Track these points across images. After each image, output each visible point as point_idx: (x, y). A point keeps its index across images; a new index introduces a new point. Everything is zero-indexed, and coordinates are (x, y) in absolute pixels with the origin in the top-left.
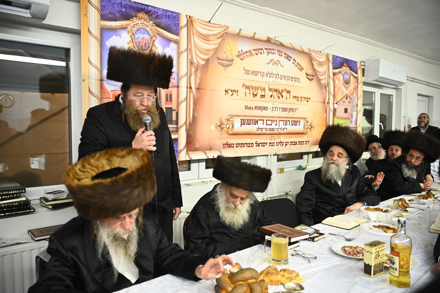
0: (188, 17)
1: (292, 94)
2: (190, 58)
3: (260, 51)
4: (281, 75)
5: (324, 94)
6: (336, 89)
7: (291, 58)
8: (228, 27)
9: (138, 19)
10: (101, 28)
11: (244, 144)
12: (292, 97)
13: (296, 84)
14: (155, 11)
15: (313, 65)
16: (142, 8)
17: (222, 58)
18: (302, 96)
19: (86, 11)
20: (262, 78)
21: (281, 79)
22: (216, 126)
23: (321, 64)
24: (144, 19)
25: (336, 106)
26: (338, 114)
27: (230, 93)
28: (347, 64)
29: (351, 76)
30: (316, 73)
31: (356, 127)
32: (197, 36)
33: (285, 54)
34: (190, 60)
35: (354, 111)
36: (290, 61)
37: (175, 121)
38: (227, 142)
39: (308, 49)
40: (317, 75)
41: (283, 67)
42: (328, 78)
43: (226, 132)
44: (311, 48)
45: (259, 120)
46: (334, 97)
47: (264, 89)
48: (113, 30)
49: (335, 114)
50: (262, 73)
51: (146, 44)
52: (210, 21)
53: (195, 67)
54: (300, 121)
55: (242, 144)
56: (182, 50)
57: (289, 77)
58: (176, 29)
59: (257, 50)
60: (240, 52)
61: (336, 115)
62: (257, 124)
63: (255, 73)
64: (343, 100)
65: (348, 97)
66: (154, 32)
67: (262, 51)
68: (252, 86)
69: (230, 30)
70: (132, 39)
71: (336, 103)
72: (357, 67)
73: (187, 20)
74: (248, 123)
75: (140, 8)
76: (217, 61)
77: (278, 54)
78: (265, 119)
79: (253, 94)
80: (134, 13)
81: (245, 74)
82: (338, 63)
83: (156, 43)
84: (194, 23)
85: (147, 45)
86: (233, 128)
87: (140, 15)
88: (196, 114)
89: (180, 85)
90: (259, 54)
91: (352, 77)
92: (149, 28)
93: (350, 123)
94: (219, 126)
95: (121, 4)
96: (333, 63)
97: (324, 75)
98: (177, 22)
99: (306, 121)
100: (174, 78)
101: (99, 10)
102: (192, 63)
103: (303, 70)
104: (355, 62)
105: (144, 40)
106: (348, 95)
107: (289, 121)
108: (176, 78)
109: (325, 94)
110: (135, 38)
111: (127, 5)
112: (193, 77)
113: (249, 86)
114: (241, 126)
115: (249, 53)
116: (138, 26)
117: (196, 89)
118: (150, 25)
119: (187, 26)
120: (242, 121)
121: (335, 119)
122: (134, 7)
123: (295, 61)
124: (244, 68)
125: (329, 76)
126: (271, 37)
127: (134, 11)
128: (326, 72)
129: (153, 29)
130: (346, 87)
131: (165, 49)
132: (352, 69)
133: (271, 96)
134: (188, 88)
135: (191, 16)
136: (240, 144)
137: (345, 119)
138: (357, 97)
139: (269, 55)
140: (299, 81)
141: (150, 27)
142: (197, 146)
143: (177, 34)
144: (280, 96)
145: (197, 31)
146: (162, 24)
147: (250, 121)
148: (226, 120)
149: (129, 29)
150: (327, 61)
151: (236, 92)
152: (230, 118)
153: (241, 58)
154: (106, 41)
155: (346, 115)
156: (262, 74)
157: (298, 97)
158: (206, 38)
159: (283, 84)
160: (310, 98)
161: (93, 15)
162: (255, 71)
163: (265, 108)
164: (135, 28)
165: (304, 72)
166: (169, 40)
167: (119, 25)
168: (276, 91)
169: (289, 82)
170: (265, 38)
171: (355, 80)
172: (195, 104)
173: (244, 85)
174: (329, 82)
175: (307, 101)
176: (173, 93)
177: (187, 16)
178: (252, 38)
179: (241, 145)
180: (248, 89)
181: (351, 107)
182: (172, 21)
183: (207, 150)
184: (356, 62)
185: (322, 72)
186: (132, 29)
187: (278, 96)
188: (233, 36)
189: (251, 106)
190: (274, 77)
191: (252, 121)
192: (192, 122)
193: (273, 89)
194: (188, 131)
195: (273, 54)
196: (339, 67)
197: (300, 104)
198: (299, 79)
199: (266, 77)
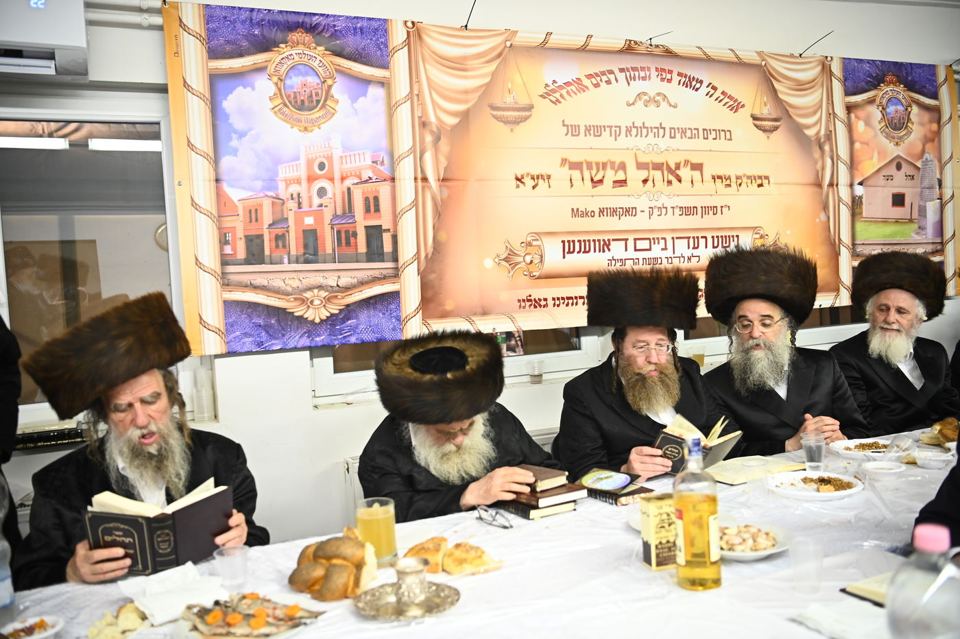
0: (410, 24)
1: (708, 172)
2: (418, 113)
3: (604, 78)
4: (671, 129)
5: (816, 163)
6: (857, 145)
7: (701, 82)
8: (515, 32)
9: (289, 45)
10: (210, 75)
11: (576, 298)
12: (707, 176)
13: (721, 144)
14: (328, 24)
15: (775, 91)
16: (298, 22)
17: (504, 106)
18: (739, 174)
19: (177, 46)
20: (616, 140)
21: (671, 137)
22: (497, 260)
23: (801, 87)
24: (304, 44)
25: (859, 190)
26: (866, 211)
27: (529, 182)
28: (897, 76)
29: (910, 106)
30: (787, 111)
31: (939, 240)
32: (434, 63)
33: (680, 74)
34: (420, 118)
35: (933, 200)
36: (697, 90)
37: (391, 255)
38: (530, 296)
39: (757, 52)
40: (790, 116)
41: (675, 107)
42: (828, 121)
43: (525, 273)
44: (766, 50)
45: (613, 240)
46: (852, 165)
47: (623, 166)
48: (237, 76)
49: (857, 211)
50: (613, 129)
51: (311, 96)
52: (466, 26)
53: (432, 132)
54: (737, 236)
55: (568, 298)
56: (398, 99)
57: (697, 129)
58: (382, 56)
59: (598, 76)
60: (549, 86)
61: (861, 213)
62: (609, 250)
63: (595, 131)
64: (884, 172)
65: (904, 165)
66: (329, 67)
67: (612, 77)
68: (586, 162)
69: (519, 40)
70: (279, 90)
71: (861, 184)
72: (935, 81)
73: (408, 32)
74: (583, 250)
75: (295, 23)
76: (491, 114)
77: (660, 77)
78: (631, 238)
79: (592, 180)
80: (280, 35)
81: (566, 135)
82: (862, 77)
83: (333, 91)
84: (425, 37)
85: (315, 98)
86: (541, 261)
87: (294, 37)
88: (442, 236)
89: (397, 176)
90: (603, 85)
91: (915, 110)
92: (318, 62)
93: (917, 233)
94: (506, 260)
95: (251, 20)
96: (845, 81)
97: (815, 113)
98: (381, 40)
99: (758, 236)
100: (383, 161)
101: (204, 39)
102: (424, 125)
103: (740, 110)
104: (930, 65)
105: (305, 89)
106: (901, 157)
107: (705, 238)
108: (386, 161)
109: (819, 165)
110: (286, 86)
111: (262, 20)
112: (428, 156)
113: (581, 164)
114: (564, 257)
115: (576, 85)
116: (292, 61)
117: (439, 180)
118: (318, 56)
119: (409, 44)
120: (567, 244)
121: (859, 226)
122: (280, 21)
123: (715, 88)
124: (563, 121)
125: (832, 115)
126: (638, 39)
127: (281, 31)
128: (821, 106)
129: (325, 63)
130: (894, 138)
131: (356, 101)
132: (917, 87)
133: (645, 181)
134: (419, 181)
135: (415, 20)
136: (563, 298)
137: (897, 221)
138: (940, 160)
139: (632, 82)
140: (728, 137)
141: (319, 58)
142: (449, 306)
143: (385, 66)
144: (671, 178)
145: (433, 52)
146: (348, 50)
147: (587, 243)
148: (523, 245)
149: (271, 69)
150: (825, 76)
151: (546, 181)
152: (533, 240)
153: (554, 99)
154: (224, 101)
155: (898, 212)
156: (616, 131)
157: (729, 178)
158: (457, 65)
159: (678, 150)
160: (767, 178)
161: (193, 51)
162: (594, 126)
163: (629, 211)
164: (285, 66)
165: (744, 114)
166: (366, 82)
167: (249, 64)
168: (658, 167)
169: (699, 143)
170: (620, 44)
171: (926, 116)
172: (438, 214)
173: (564, 161)
174: (832, 128)
175: (760, 185)
176: (381, 194)
177: (406, 22)
178: (584, 49)
179: (566, 301)
180: (577, 169)
181: (919, 190)
182: (371, 39)
183: (475, 314)
184: (932, 68)
185: (808, 108)
186: (277, 69)
187: (666, 180)
188: (528, 51)
189: (590, 209)
190: (651, 135)
191: (592, 244)
192: (433, 254)
193: (649, 163)
194: (423, 275)
195: (644, 79)
196: (866, 87)
197: (736, 193)
198: (728, 133)
199: (627, 136)
